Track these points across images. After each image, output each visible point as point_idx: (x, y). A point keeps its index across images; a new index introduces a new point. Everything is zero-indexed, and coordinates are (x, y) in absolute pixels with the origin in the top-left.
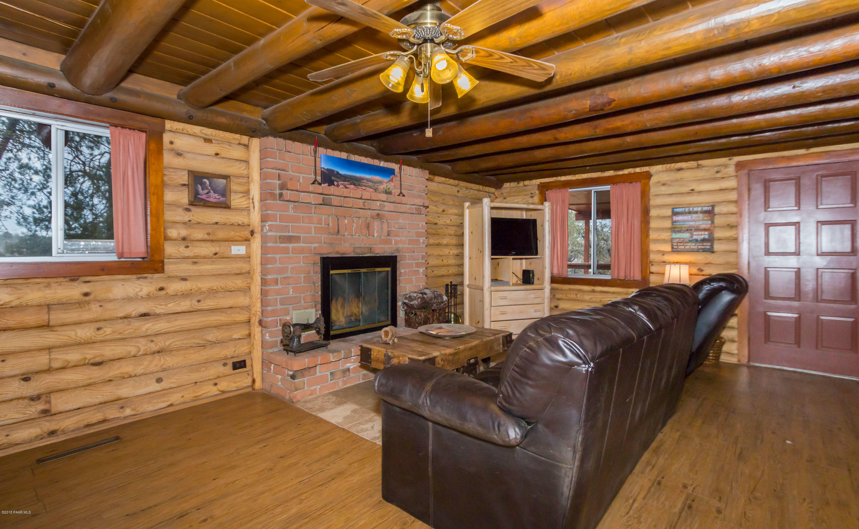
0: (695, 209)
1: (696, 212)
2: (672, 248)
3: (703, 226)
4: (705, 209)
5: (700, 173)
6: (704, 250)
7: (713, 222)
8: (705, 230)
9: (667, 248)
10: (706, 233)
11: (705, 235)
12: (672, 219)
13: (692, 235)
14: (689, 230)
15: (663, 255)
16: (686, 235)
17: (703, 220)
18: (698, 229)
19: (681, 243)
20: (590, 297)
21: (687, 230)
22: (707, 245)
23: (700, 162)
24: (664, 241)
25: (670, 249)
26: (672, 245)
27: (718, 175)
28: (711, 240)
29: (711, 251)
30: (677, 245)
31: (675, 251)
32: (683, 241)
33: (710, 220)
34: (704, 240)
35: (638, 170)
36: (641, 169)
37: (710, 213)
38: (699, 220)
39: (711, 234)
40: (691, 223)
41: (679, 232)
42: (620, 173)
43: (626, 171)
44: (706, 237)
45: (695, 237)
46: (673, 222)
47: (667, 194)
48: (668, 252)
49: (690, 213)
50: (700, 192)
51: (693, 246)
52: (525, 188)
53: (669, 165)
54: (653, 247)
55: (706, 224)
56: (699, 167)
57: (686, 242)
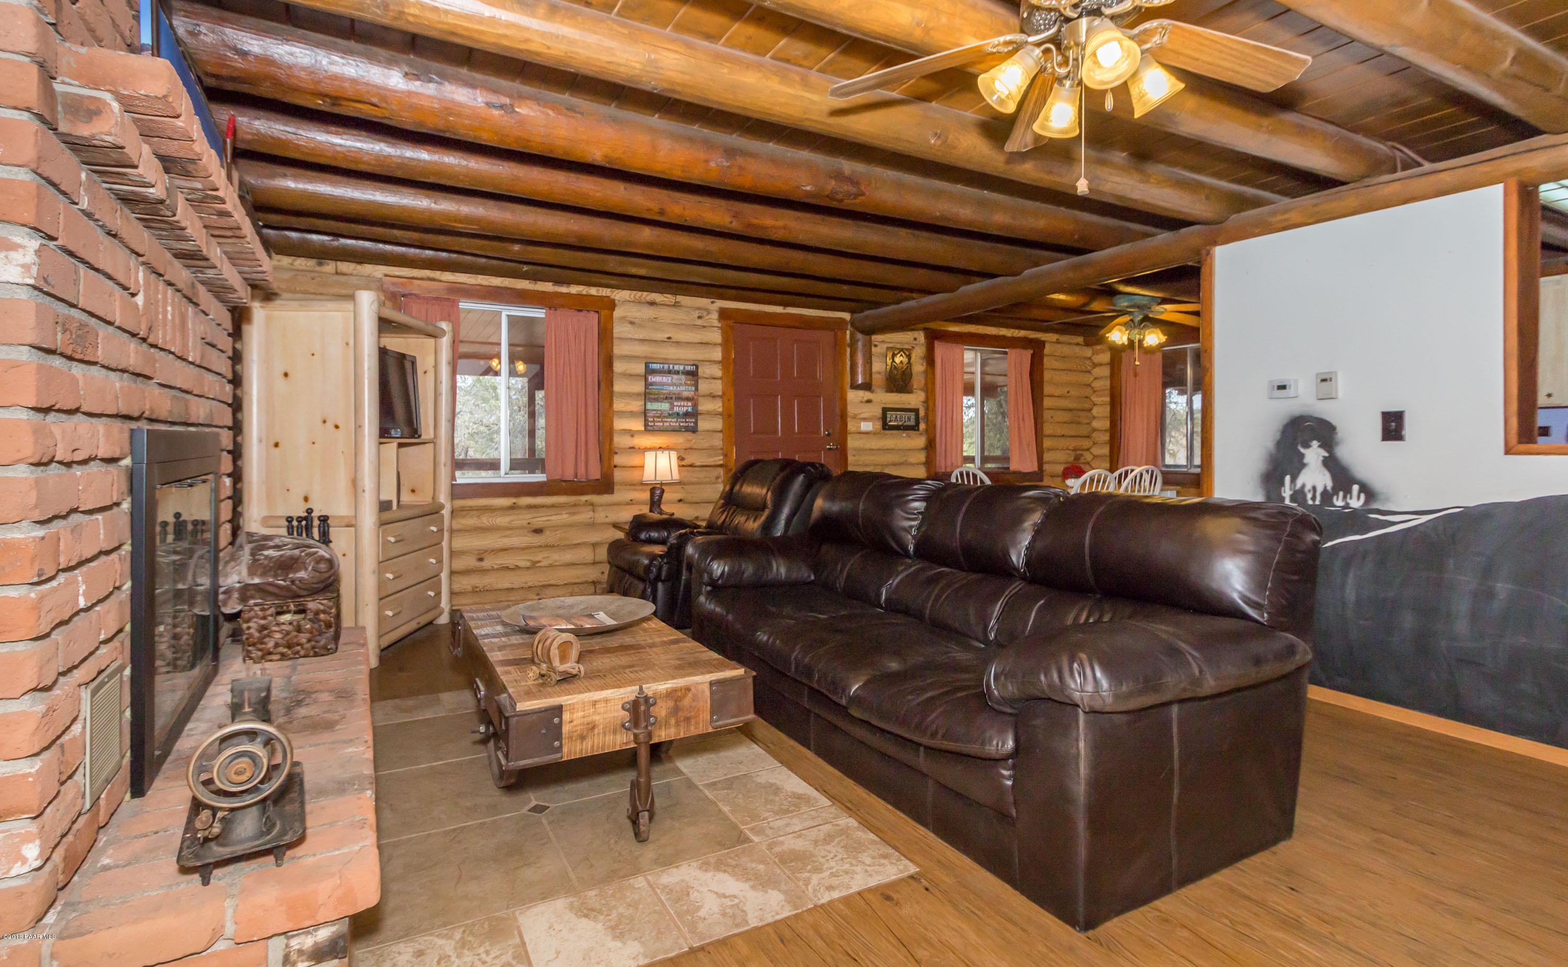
0: (676, 367)
1: (677, 373)
2: (646, 425)
3: (686, 394)
4: (688, 368)
5: (679, 316)
6: (687, 429)
7: (697, 389)
8: (688, 399)
9: (638, 425)
10: (690, 404)
11: (687, 407)
12: (646, 379)
13: (672, 408)
14: (668, 398)
15: (632, 436)
16: (665, 406)
17: (686, 384)
18: (679, 398)
19: (658, 417)
20: (508, 519)
21: (666, 398)
22: (690, 422)
23: (680, 298)
24: (632, 414)
25: (643, 428)
26: (646, 420)
27: (699, 322)
28: (694, 414)
29: (694, 430)
30: (654, 421)
31: (649, 429)
32: (661, 416)
33: (693, 385)
34: (686, 414)
35: (593, 291)
36: (598, 291)
37: (693, 375)
38: (681, 385)
39: (695, 406)
40: (671, 388)
41: (656, 400)
42: (564, 289)
43: (574, 289)
44: (690, 409)
45: (676, 409)
46: (647, 385)
47: (635, 340)
48: (639, 432)
49: (670, 372)
50: (678, 343)
51: (673, 422)
52: (336, 278)
53: (639, 294)
54: (619, 424)
55: (687, 391)
56: (676, 305)
57: (665, 417)
